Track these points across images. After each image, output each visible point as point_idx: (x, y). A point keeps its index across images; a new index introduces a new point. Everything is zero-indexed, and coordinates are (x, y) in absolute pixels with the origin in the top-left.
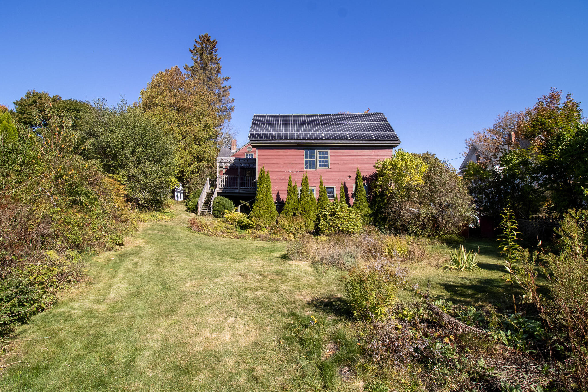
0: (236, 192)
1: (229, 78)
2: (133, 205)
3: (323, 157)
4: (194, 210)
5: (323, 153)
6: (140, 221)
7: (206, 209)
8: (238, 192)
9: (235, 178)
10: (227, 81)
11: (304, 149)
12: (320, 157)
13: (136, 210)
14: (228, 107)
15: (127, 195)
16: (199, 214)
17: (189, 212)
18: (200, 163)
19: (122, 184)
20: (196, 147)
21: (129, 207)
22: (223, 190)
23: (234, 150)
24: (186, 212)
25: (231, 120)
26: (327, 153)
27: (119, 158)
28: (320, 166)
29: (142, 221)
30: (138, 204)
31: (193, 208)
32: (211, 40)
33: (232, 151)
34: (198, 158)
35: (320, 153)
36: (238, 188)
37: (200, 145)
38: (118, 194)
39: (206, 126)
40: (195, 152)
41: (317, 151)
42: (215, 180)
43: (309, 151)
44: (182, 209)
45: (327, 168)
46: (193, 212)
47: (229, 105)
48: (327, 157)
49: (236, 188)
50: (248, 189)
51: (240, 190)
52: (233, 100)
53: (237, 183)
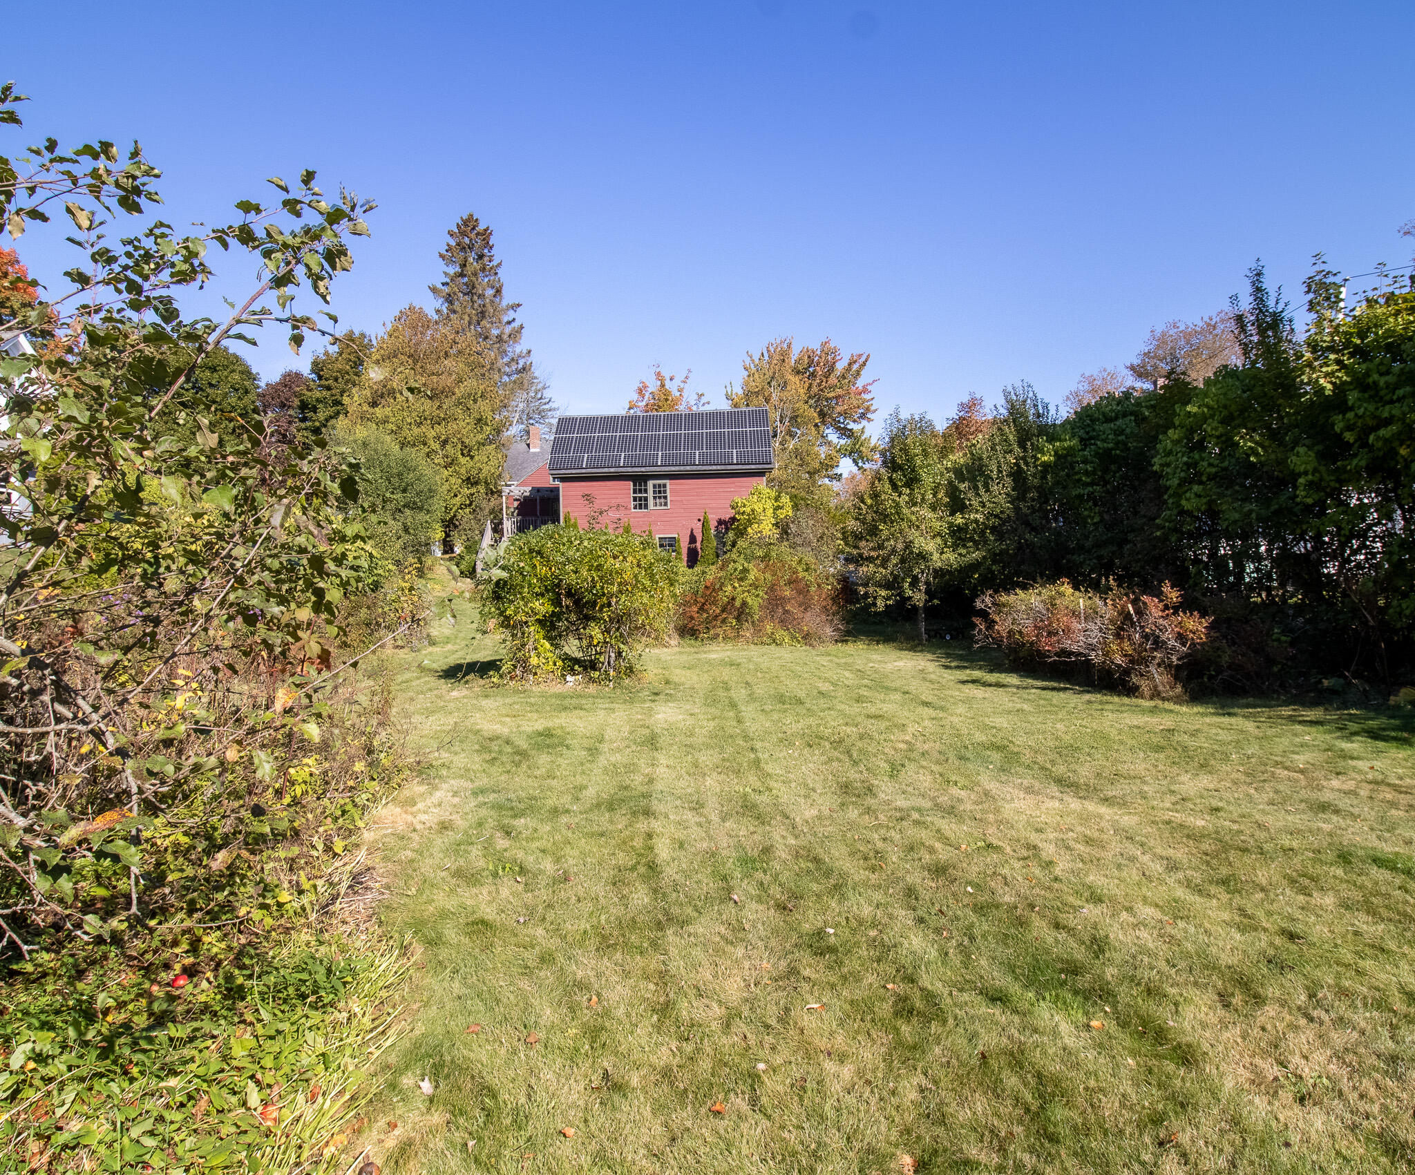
1: (519, 305)
3: (660, 492)
5: (660, 486)
9: (532, 520)
10: (515, 311)
11: (631, 481)
12: (655, 492)
14: (520, 366)
17: (463, 577)
18: (473, 490)
20: (463, 460)
23: (535, 447)
26: (665, 486)
28: (655, 505)
32: (481, 228)
33: (532, 450)
34: (470, 481)
35: (654, 486)
37: (472, 457)
39: (479, 420)
40: (463, 471)
41: (651, 484)
42: (501, 523)
43: (638, 484)
45: (666, 508)
46: (469, 577)
47: (521, 361)
48: (665, 492)
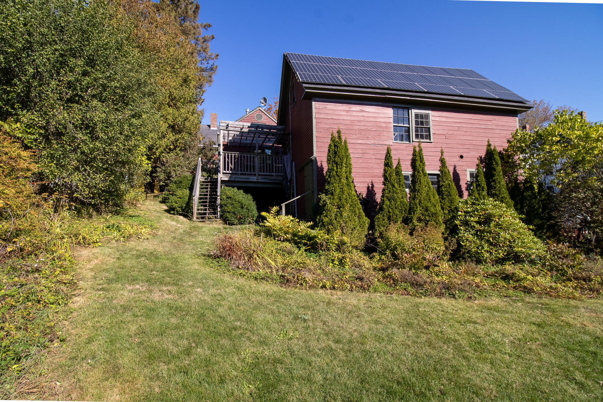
0: (252, 180)
1: (210, 26)
2: (59, 200)
3: (422, 123)
4: (183, 210)
5: (422, 116)
6: (79, 243)
7: (206, 210)
8: (255, 180)
9: (250, 157)
10: (207, 30)
11: (393, 107)
12: (417, 123)
13: (66, 214)
14: (209, 65)
15: (40, 176)
16: (195, 219)
17: (173, 214)
19: (26, 147)
21: (48, 207)
22: (230, 177)
23: (214, 127)
24: (169, 215)
25: (213, 84)
26: (427, 116)
27: (20, 80)
28: (417, 136)
29: (85, 243)
30: (72, 199)
31: (181, 207)
33: (212, 128)
35: (417, 116)
36: (255, 175)
38: (13, 169)
41: (414, 112)
43: (401, 111)
44: (158, 210)
45: (428, 141)
46: (180, 215)
47: (211, 62)
48: (428, 123)
49: (251, 175)
50: (273, 176)
51: (259, 177)
52: (217, 55)
53: (254, 166)
